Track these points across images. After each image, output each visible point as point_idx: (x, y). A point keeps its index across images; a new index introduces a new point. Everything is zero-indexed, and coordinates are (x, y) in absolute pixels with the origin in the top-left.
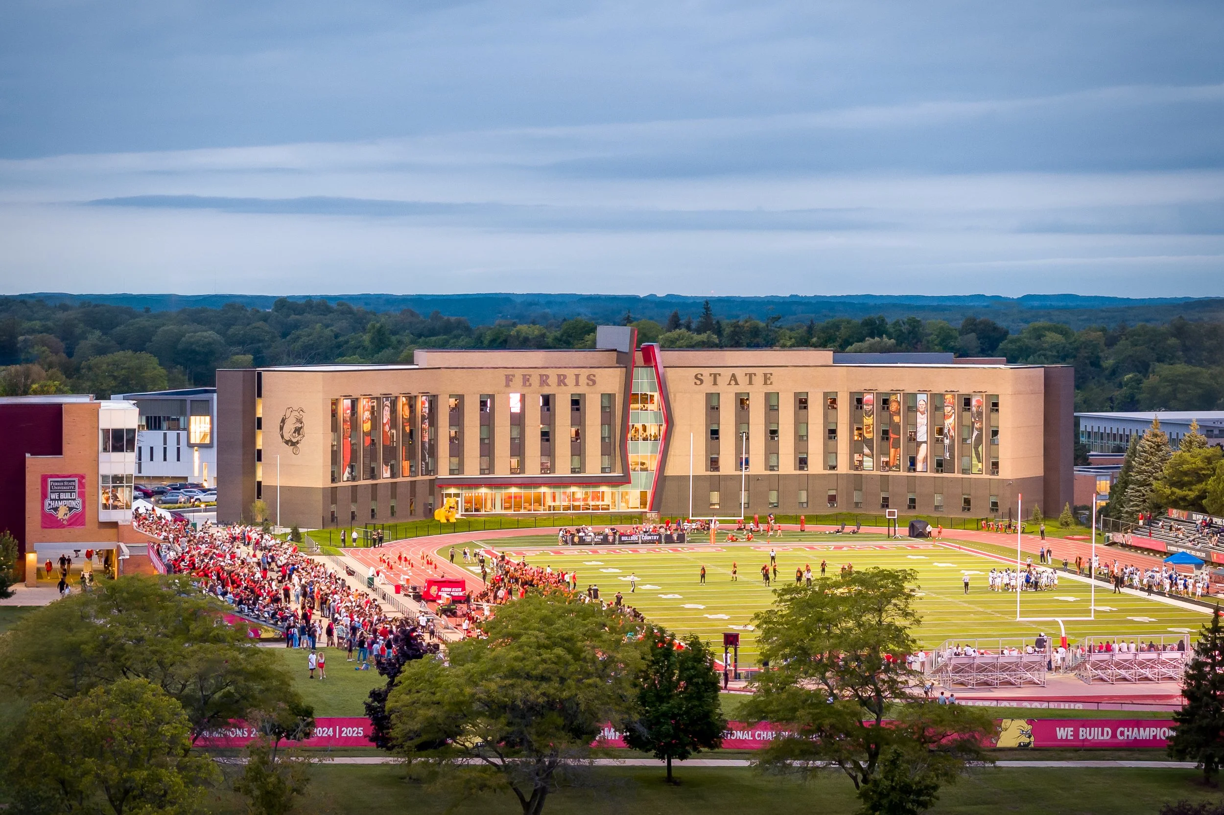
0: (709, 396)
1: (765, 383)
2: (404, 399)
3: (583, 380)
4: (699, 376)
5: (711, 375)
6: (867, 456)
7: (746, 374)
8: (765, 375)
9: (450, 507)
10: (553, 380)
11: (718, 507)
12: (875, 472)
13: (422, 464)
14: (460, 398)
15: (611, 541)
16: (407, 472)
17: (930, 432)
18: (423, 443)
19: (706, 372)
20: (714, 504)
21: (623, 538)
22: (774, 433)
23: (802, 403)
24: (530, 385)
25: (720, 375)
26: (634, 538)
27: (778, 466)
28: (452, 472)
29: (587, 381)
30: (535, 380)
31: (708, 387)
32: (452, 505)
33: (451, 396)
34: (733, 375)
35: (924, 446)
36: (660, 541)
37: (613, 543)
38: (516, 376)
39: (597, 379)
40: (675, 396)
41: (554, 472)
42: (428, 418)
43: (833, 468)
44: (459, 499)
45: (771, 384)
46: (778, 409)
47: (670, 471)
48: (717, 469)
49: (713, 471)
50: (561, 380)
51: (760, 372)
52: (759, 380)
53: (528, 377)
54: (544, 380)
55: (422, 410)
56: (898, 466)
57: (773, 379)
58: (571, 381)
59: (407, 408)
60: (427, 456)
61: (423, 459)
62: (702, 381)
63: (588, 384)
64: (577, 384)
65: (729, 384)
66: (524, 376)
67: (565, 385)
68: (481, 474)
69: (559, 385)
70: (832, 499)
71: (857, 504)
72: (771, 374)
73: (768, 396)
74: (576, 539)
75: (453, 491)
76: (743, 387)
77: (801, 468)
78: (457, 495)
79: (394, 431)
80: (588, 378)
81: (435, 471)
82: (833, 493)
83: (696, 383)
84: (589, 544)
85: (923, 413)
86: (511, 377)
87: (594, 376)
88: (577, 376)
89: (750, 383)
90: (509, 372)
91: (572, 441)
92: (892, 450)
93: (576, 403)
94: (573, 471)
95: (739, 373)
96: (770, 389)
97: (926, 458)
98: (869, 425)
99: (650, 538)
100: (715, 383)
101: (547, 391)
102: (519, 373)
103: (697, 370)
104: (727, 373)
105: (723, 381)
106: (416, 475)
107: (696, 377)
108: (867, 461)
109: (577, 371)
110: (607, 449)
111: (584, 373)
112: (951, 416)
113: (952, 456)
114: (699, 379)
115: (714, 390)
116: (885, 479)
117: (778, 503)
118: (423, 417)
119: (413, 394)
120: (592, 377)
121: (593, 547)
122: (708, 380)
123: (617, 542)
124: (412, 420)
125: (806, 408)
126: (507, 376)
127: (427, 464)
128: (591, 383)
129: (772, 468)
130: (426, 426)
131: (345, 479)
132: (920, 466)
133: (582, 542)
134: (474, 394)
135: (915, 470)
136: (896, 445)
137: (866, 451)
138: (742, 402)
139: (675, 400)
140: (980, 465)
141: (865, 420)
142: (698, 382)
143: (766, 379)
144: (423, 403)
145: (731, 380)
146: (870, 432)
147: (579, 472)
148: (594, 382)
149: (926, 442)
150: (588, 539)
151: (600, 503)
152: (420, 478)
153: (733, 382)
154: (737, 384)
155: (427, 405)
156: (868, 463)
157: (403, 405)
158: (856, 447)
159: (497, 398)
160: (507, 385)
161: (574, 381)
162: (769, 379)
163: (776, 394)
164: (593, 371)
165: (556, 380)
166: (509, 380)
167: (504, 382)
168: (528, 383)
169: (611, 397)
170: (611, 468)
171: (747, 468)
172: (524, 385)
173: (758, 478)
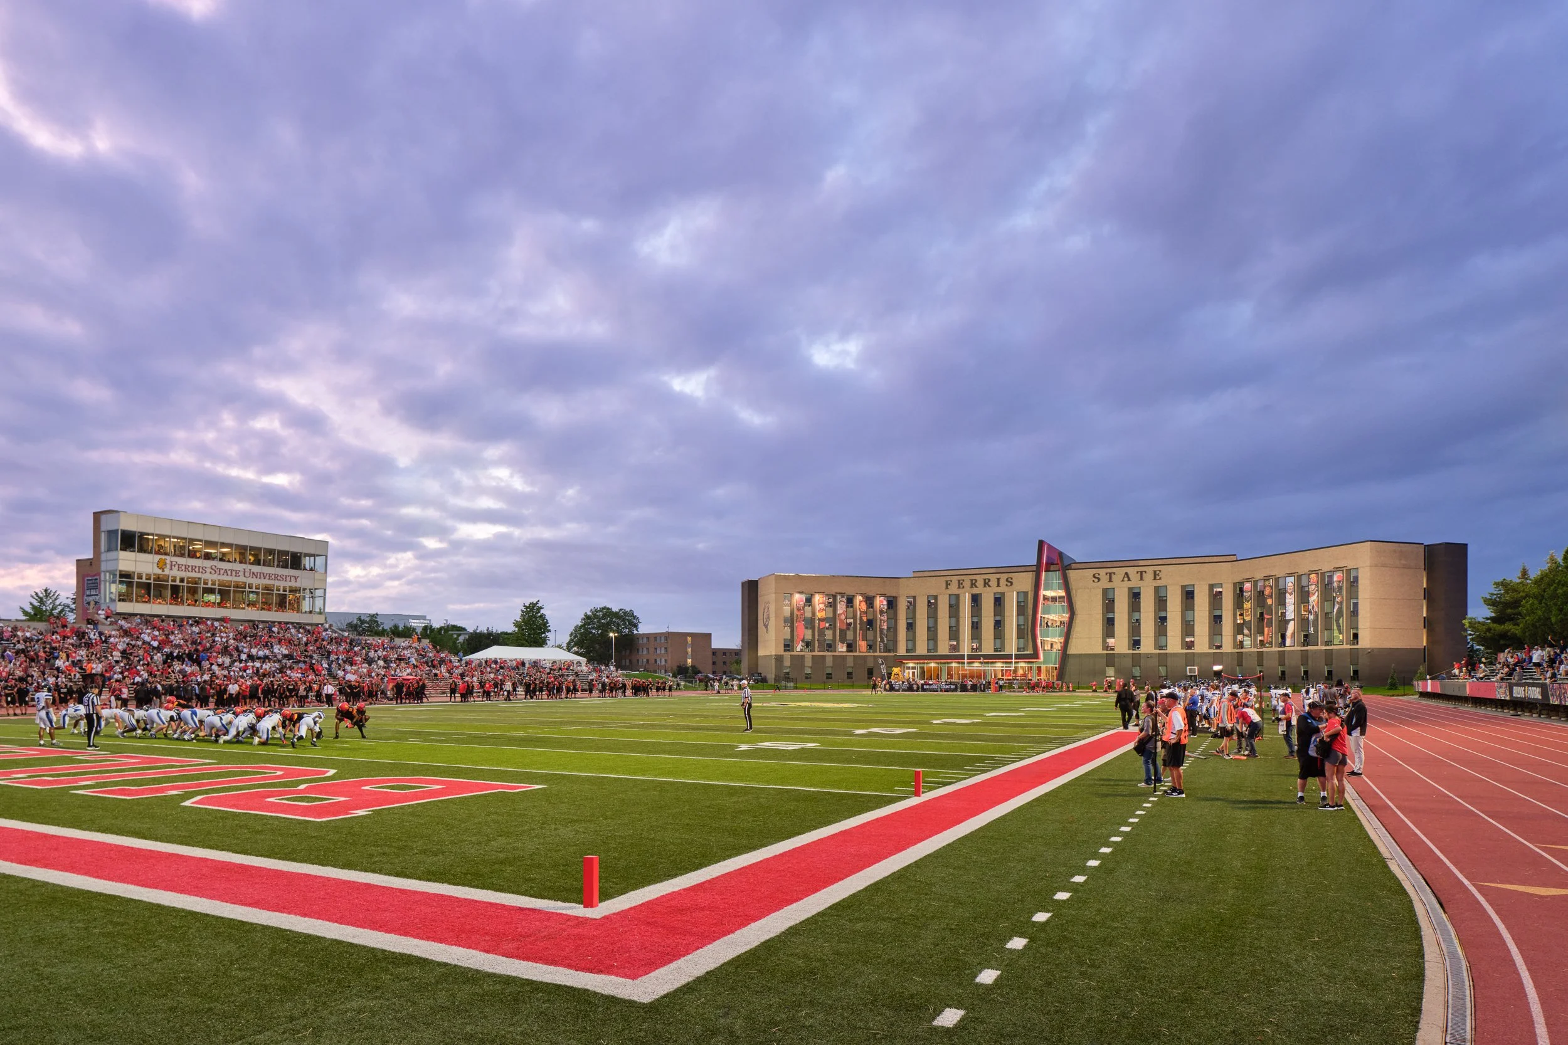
0: (1105, 591)
1: (1155, 579)
2: (861, 598)
3: (1003, 582)
4: (1097, 576)
5: (1106, 574)
6: (1247, 636)
7: (1137, 572)
8: (1155, 572)
10: (980, 583)
11: (1113, 679)
12: (1253, 650)
13: (881, 645)
14: (914, 598)
16: (864, 649)
17: (1298, 611)
18: (882, 630)
19: (1102, 572)
20: (1110, 677)
22: (1164, 619)
23: (1189, 595)
24: (963, 587)
25: (1114, 573)
27: (1167, 646)
28: (907, 651)
29: (1006, 583)
30: (967, 584)
31: (1104, 583)
33: (907, 597)
34: (1126, 573)
35: (1292, 623)
38: (953, 581)
39: (1014, 581)
40: (1076, 591)
41: (982, 651)
42: (886, 612)
43: (1219, 647)
44: (916, 671)
45: (1160, 579)
46: (1166, 600)
48: (1112, 648)
49: (1109, 650)
50: (986, 583)
51: (1150, 570)
52: (1149, 576)
53: (962, 581)
54: (973, 584)
55: (880, 606)
56: (1271, 643)
57: (1161, 575)
58: (993, 583)
59: (864, 604)
60: (885, 638)
61: (882, 641)
62: (1099, 579)
63: (1007, 586)
64: (998, 585)
65: (1123, 581)
66: (959, 581)
67: (989, 586)
68: (928, 652)
69: (985, 586)
72: (1160, 571)
73: (1157, 589)
76: (1135, 582)
77: (1189, 649)
78: (913, 668)
79: (852, 620)
80: (1007, 580)
81: (894, 650)
83: (1094, 581)
84: (898, 691)
85: (1291, 594)
86: (950, 582)
87: (1012, 579)
88: (998, 580)
89: (1141, 579)
90: (948, 578)
91: (995, 629)
92: (1266, 629)
93: (999, 601)
94: (996, 650)
95: (1131, 571)
96: (1159, 583)
97: (1294, 633)
98: (1248, 610)
100: (1110, 580)
101: (975, 591)
102: (955, 579)
103: (1095, 571)
104: (1120, 572)
105: (1116, 579)
106: (875, 652)
107: (1094, 576)
108: (1248, 640)
109: (998, 576)
110: (1021, 634)
111: (1004, 577)
112: (1314, 594)
113: (1316, 631)
114: (1096, 578)
115: (1109, 585)
116: (1260, 654)
117: (1167, 676)
118: (882, 612)
119: (871, 594)
120: (1010, 580)
122: (1104, 579)
124: (870, 613)
125: (1193, 598)
126: (947, 582)
127: (885, 645)
128: (1009, 584)
129: (1161, 648)
130: (885, 617)
131: (798, 649)
132: (1288, 642)
134: (923, 595)
135: (1285, 646)
136: (1270, 625)
137: (1246, 631)
138: (1135, 596)
139: (1077, 595)
140: (1341, 637)
141: (1245, 606)
142: (1096, 580)
143: (1156, 575)
144: (881, 601)
145: (1124, 577)
146: (1248, 615)
147: (1000, 651)
148: (1012, 584)
149: (1294, 620)
152: (879, 654)
153: (1126, 579)
154: (1129, 580)
155: (885, 603)
156: (1247, 642)
157: (860, 602)
158: (1239, 629)
159: (939, 598)
160: (947, 588)
161: (996, 583)
162: (1158, 575)
163: (1165, 588)
164: (1011, 575)
165: (983, 583)
166: (948, 584)
167: (944, 586)
168: (961, 586)
169: (1026, 594)
170: (1024, 649)
171: (1138, 648)
172: (959, 587)
173: (1148, 656)
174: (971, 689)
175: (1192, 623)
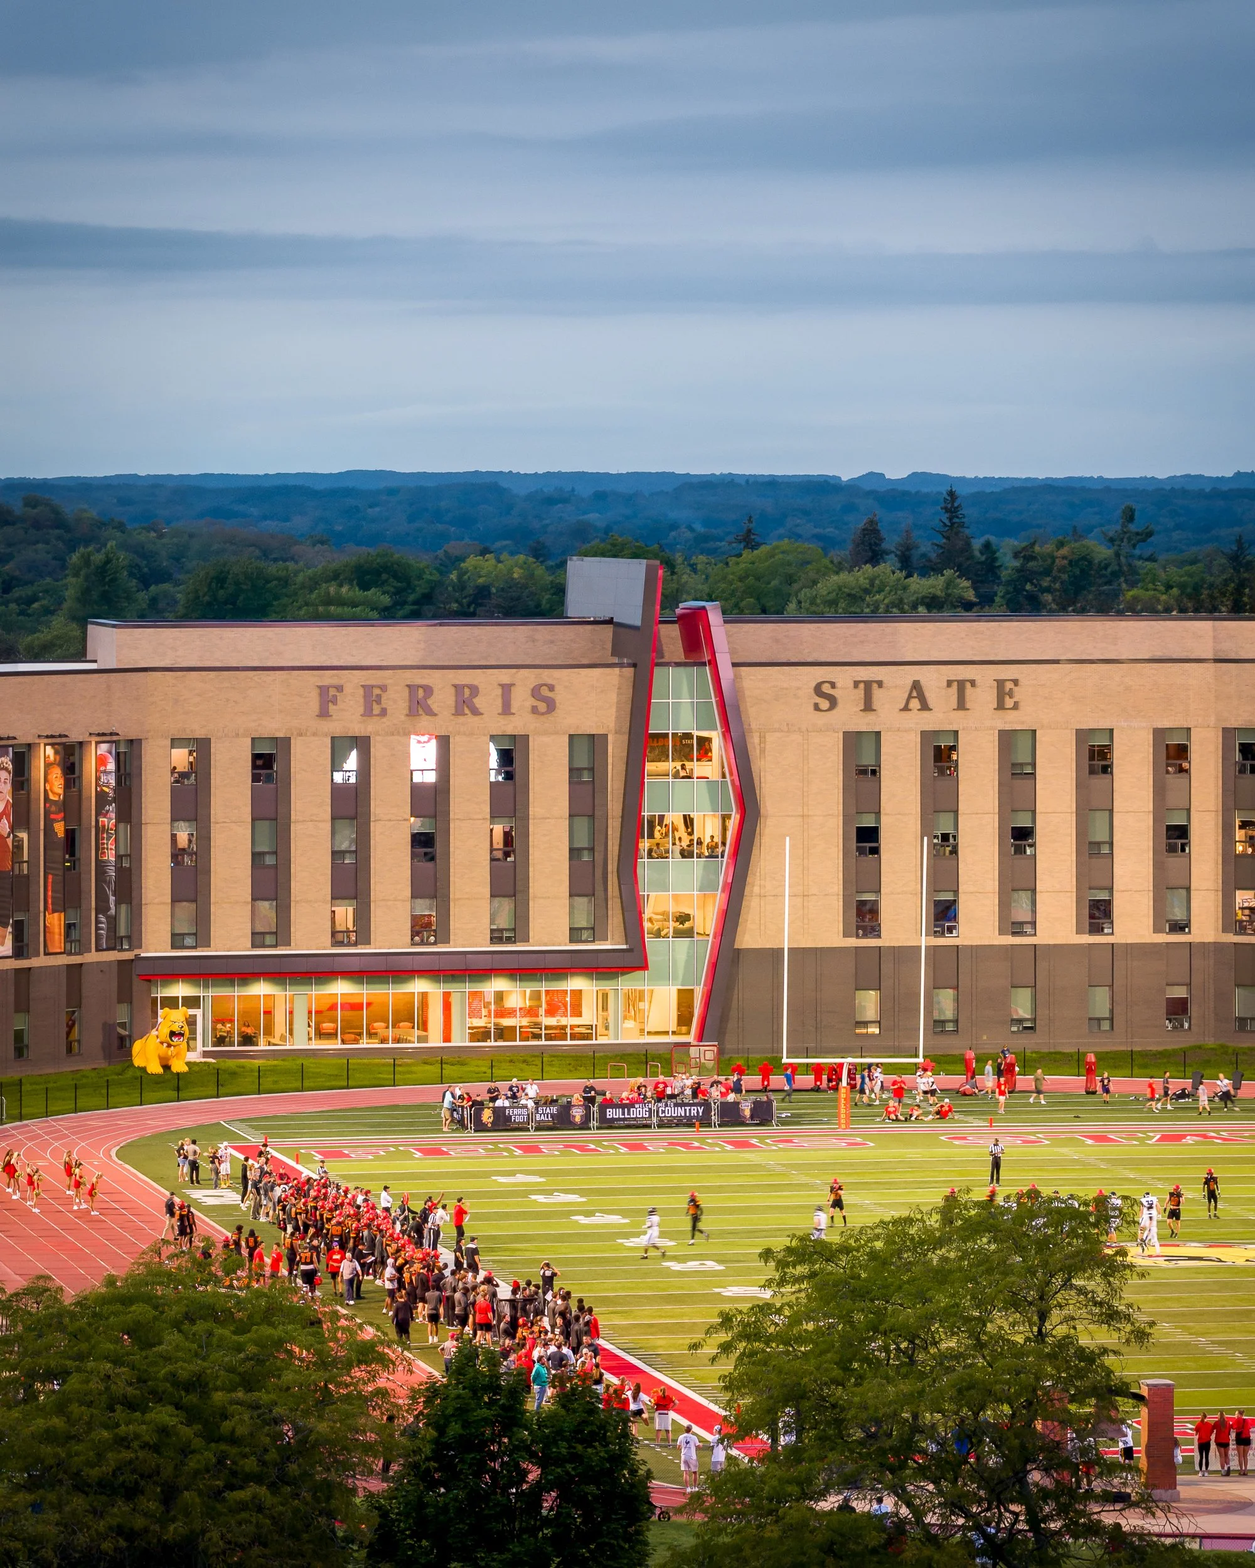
0: (853, 741)
1: (1000, 706)
2: (50, 751)
3: (521, 699)
4: (826, 688)
5: (856, 684)
7: (949, 683)
8: (1000, 683)
9: (173, 1034)
10: (443, 700)
11: (877, 1031)
13: (97, 922)
14: (201, 748)
15: (578, 1119)
16: (58, 941)
18: (101, 866)
19: (844, 677)
20: (865, 1024)
21: (610, 1113)
22: (1022, 836)
23: (1097, 758)
24: (384, 713)
25: (880, 684)
26: (639, 1112)
27: (1034, 924)
28: (177, 940)
29: (532, 702)
30: (396, 701)
31: (850, 717)
32: (176, 1028)
33: (175, 742)
34: (916, 686)
36: (705, 1121)
37: (584, 1125)
38: (348, 689)
39: (559, 696)
40: (762, 738)
41: (447, 941)
42: (114, 800)
43: (1180, 927)
44: (198, 1013)
45: (1016, 706)
46: (1033, 774)
47: (749, 938)
48: (873, 930)
49: (865, 936)
50: (465, 702)
51: (985, 676)
52: (982, 697)
53: (377, 691)
54: (418, 702)
55: (98, 779)
57: (1019, 694)
58: (488, 701)
59: (57, 774)
60: (112, 899)
61: (102, 908)
62: (833, 702)
63: (534, 710)
64: (506, 710)
65: (906, 708)
66: (367, 689)
67: (476, 712)
68: (254, 946)
69: (458, 712)
70: (1178, 1009)
71: (1242, 1021)
72: (1016, 682)
73: (1007, 739)
74: (487, 1116)
75: (181, 990)
76: (941, 718)
77: (1096, 929)
78: (192, 1002)
79: (24, 836)
80: (536, 692)
81: (134, 938)
82: (1180, 992)
83: (817, 708)
84: (522, 1128)
86: (332, 692)
87: (551, 688)
88: (507, 689)
89: (961, 705)
90: (328, 678)
91: (492, 860)
94: (497, 936)
95: (932, 679)
96: (1012, 721)
99: (680, 1111)
100: (868, 707)
101: (427, 728)
102: (353, 683)
103: (821, 674)
104: (899, 680)
105: (888, 701)
106: (83, 949)
107: (818, 690)
109: (505, 676)
110: (584, 880)
111: (525, 680)
114: (825, 696)
115: (863, 723)
117: (1034, 1020)
118: (101, 797)
119: (75, 736)
120: (545, 692)
121: (531, 1136)
122: (849, 698)
123: (594, 1123)
124: (72, 804)
125: (1107, 769)
126: (323, 690)
127: (113, 922)
128: (542, 707)
129: (1017, 929)
130: (109, 820)
133: (502, 1122)
134: (237, 735)
138: (940, 757)
139: (763, 751)
142: (824, 704)
143: (1003, 694)
144: (101, 761)
145: (910, 697)
147: (509, 940)
148: (551, 706)
150: (518, 1116)
151: (569, 1021)
152: (92, 957)
153: (915, 704)
154: (925, 707)
155: (111, 766)
157: (48, 765)
158: (1239, 871)
159: (297, 749)
160: (324, 714)
161: (499, 702)
162: (1011, 694)
163: (1029, 736)
164: (548, 676)
165: (451, 700)
166: (327, 699)
167: (314, 705)
168: (376, 709)
169: (594, 743)
170: (596, 931)
171: (950, 930)
172: (368, 712)
173: (978, 952)
174: (752, 1117)
175: (1105, 850)
